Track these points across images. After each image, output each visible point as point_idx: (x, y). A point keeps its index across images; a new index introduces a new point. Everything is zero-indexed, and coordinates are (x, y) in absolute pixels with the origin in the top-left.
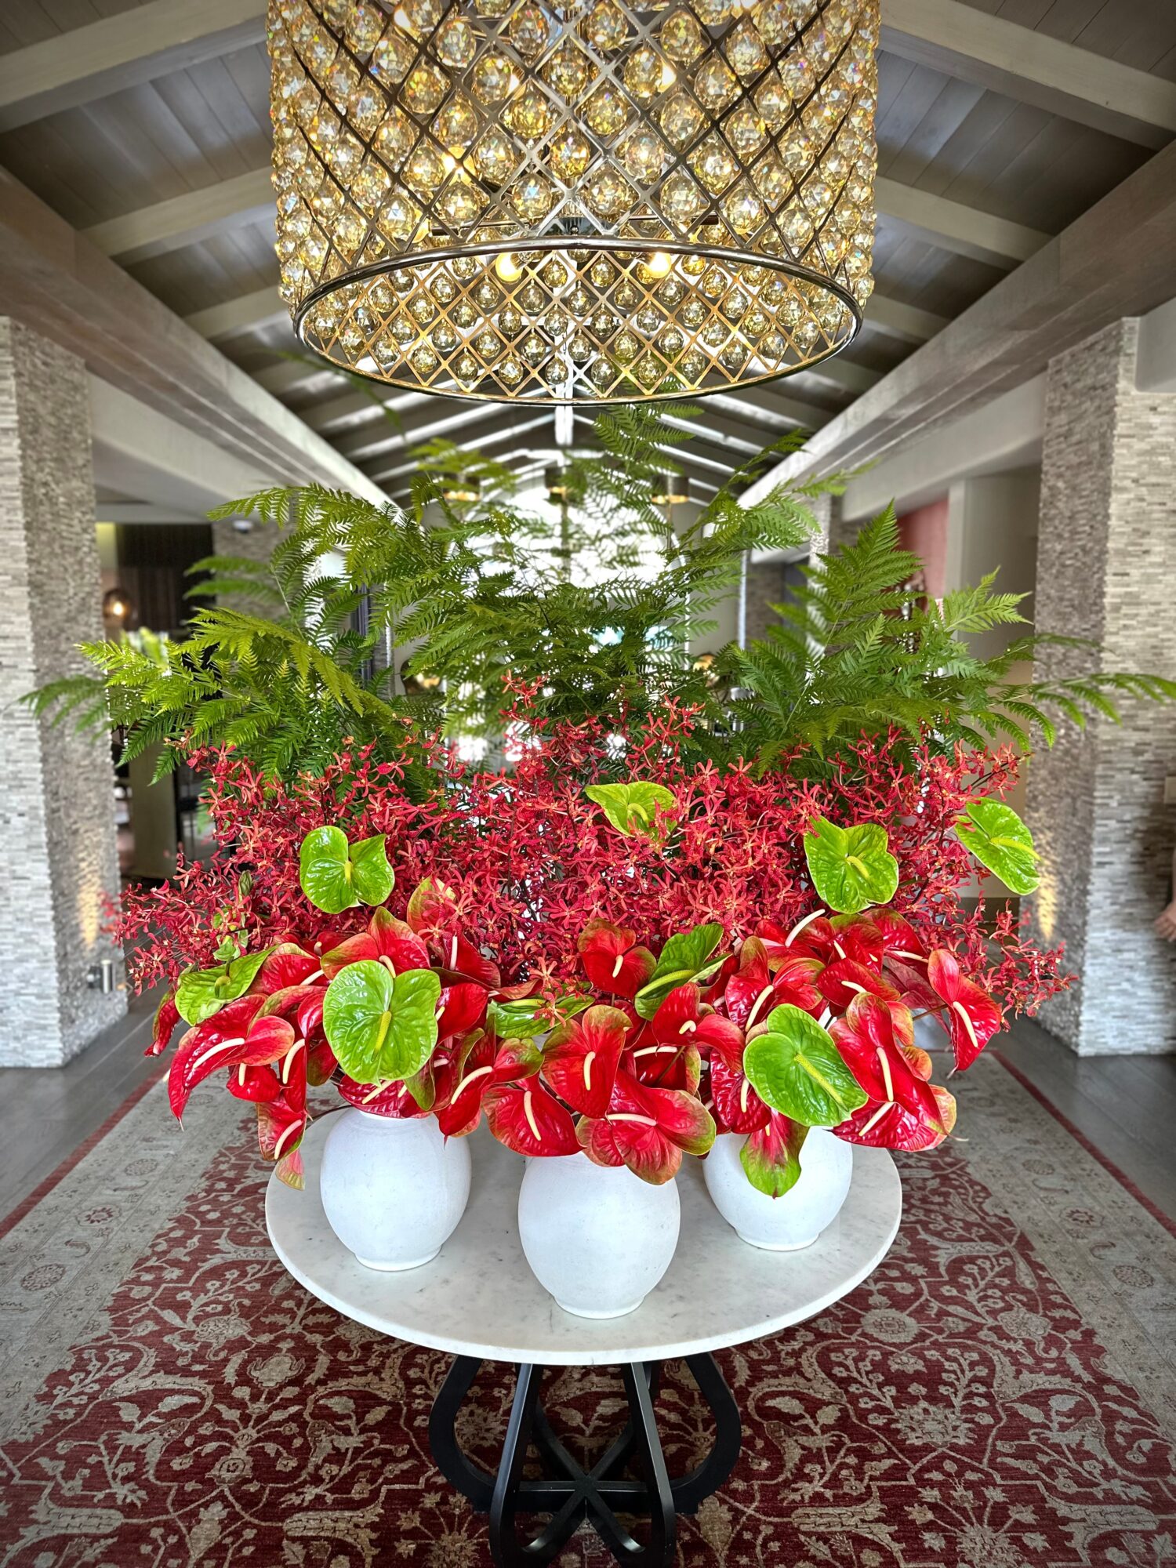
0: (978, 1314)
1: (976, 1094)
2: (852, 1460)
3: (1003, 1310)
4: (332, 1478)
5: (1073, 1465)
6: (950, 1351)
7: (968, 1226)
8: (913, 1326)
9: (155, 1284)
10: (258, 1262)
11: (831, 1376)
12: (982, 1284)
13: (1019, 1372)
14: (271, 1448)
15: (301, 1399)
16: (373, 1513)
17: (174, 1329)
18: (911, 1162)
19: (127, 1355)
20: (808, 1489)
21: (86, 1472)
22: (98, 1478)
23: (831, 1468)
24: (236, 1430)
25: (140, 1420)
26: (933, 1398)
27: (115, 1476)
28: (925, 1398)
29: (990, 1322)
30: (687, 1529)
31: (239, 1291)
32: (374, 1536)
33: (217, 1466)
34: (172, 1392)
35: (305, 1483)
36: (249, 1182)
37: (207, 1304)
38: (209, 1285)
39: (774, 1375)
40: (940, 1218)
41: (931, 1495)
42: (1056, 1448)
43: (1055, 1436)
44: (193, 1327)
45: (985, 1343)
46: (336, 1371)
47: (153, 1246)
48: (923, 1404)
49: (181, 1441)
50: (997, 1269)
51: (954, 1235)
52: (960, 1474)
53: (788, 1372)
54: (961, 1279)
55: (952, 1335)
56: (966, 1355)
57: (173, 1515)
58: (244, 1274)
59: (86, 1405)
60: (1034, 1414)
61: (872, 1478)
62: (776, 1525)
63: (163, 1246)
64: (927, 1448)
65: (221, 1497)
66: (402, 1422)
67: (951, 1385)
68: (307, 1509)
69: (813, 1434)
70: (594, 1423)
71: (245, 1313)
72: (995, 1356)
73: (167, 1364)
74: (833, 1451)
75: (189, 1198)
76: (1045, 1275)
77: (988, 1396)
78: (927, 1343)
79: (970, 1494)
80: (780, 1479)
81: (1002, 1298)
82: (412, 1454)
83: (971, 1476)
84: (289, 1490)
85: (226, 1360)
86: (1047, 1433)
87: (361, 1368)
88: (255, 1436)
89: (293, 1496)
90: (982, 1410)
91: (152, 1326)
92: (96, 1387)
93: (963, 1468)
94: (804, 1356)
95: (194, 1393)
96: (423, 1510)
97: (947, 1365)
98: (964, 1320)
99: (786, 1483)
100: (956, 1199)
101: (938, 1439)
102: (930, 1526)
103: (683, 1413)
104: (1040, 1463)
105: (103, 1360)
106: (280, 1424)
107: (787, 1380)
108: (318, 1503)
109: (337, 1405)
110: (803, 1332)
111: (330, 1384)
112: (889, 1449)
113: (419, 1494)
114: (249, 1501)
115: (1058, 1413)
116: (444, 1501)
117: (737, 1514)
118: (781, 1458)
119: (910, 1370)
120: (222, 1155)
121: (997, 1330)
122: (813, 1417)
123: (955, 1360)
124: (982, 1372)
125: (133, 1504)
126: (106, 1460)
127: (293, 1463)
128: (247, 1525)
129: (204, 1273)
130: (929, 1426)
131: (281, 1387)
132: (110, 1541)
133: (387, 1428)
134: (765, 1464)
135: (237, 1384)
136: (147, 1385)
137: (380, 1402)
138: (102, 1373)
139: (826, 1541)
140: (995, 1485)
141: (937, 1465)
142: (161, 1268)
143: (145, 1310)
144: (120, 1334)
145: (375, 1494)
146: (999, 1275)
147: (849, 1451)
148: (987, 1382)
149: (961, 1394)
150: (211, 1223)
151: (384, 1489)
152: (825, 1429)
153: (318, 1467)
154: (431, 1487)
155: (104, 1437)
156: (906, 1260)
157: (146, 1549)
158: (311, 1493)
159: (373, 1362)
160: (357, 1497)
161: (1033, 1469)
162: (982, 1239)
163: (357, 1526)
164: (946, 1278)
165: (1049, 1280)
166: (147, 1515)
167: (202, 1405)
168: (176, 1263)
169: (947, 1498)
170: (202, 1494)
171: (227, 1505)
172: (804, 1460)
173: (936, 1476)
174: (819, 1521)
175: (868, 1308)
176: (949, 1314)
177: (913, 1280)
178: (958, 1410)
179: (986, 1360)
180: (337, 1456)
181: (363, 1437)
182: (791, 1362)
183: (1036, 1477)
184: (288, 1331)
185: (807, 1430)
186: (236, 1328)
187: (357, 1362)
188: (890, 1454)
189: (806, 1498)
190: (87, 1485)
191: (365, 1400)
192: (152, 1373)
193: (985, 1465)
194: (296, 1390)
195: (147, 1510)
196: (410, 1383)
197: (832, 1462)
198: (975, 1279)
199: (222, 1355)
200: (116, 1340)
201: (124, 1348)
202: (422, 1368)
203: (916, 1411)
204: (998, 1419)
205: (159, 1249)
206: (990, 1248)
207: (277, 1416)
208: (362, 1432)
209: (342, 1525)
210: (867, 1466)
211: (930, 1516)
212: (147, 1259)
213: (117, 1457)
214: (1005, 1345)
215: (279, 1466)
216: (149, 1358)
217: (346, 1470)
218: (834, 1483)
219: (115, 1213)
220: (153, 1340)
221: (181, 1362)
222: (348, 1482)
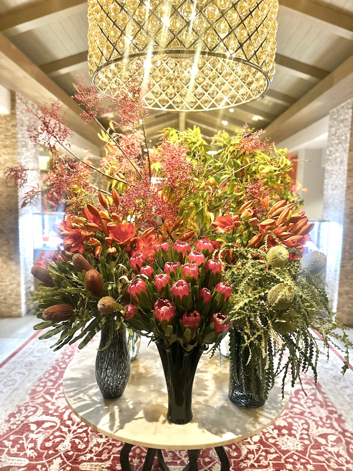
0: (303, 407)
2: (264, 454)
3: (312, 407)
4: (96, 452)
5: (336, 459)
6: (295, 419)
9: (44, 387)
12: (305, 398)
13: (318, 427)
14: (77, 441)
16: (108, 464)
17: (48, 401)
19: (34, 409)
20: (249, 463)
21: (19, 446)
22: (22, 448)
23: (257, 456)
24: (67, 434)
25: (36, 429)
26: (290, 435)
27: (27, 448)
28: (288, 434)
29: (308, 410)
33: (60, 446)
34: (47, 421)
35: (86, 453)
37: (60, 394)
38: (61, 388)
41: (289, 466)
42: (330, 452)
43: (330, 449)
44: (55, 401)
45: (306, 417)
47: (44, 375)
48: (287, 436)
49: (49, 437)
50: (311, 393)
52: (299, 460)
54: (298, 396)
55: (296, 414)
56: (301, 421)
57: (45, 461)
59: (20, 424)
60: (322, 441)
61: (270, 460)
63: (47, 375)
64: (288, 451)
65: (60, 456)
67: (296, 430)
68: (87, 461)
69: (251, 445)
72: (310, 421)
73: (46, 412)
74: (257, 451)
75: (56, 361)
76: (325, 396)
77: (308, 435)
78: (288, 416)
79: (302, 467)
80: (240, 459)
81: (312, 403)
82: (122, 445)
83: (303, 461)
84: (83, 455)
85: (65, 412)
86: (327, 448)
88: (72, 437)
89: (83, 457)
90: (306, 439)
91: (42, 400)
92: (24, 418)
93: (300, 458)
95: (54, 422)
97: (294, 424)
98: (300, 409)
99: (242, 461)
101: (292, 448)
104: (325, 457)
105: (26, 410)
106: (80, 433)
108: (91, 460)
112: (276, 451)
114: (69, 458)
115: (331, 441)
118: (241, 452)
119: (282, 425)
121: (311, 414)
122: (251, 439)
123: (297, 422)
124: (306, 426)
125: (32, 457)
126: (25, 442)
127: (84, 446)
128: (68, 466)
129: (60, 384)
130: (288, 444)
132: (24, 469)
134: (235, 454)
135: (68, 420)
136: (40, 419)
138: (26, 414)
140: (310, 464)
141: (291, 457)
142: (46, 382)
143: (40, 395)
144: (32, 402)
145: (109, 457)
146: (311, 395)
147: (263, 451)
148: (307, 430)
149: (299, 434)
150: (62, 368)
151: (112, 456)
152: (255, 443)
153: (92, 448)
155: (25, 435)
158: (89, 456)
160: (104, 459)
161: (323, 459)
162: (305, 383)
163: (103, 468)
165: (327, 398)
166: (37, 461)
167: (56, 426)
168: (51, 380)
169: (294, 468)
170: (54, 455)
171: (62, 459)
172: (248, 453)
173: (291, 460)
176: (294, 407)
178: (298, 439)
179: (307, 423)
180: (98, 445)
181: (107, 439)
183: (324, 462)
185: (249, 443)
189: (249, 466)
190: (19, 450)
192: (41, 415)
193: (307, 458)
195: (37, 459)
197: (257, 454)
198: (303, 396)
199: (63, 410)
201: (33, 407)
203: (285, 439)
204: (311, 442)
206: (308, 386)
207: (79, 431)
208: (106, 437)
209: (98, 467)
210: (268, 456)
212: (42, 379)
213: (28, 441)
214: (312, 417)
215: (79, 447)
216: (41, 410)
217: (100, 449)
218: (258, 461)
219: (33, 364)
220: (42, 404)
221: (51, 412)
222: (101, 453)
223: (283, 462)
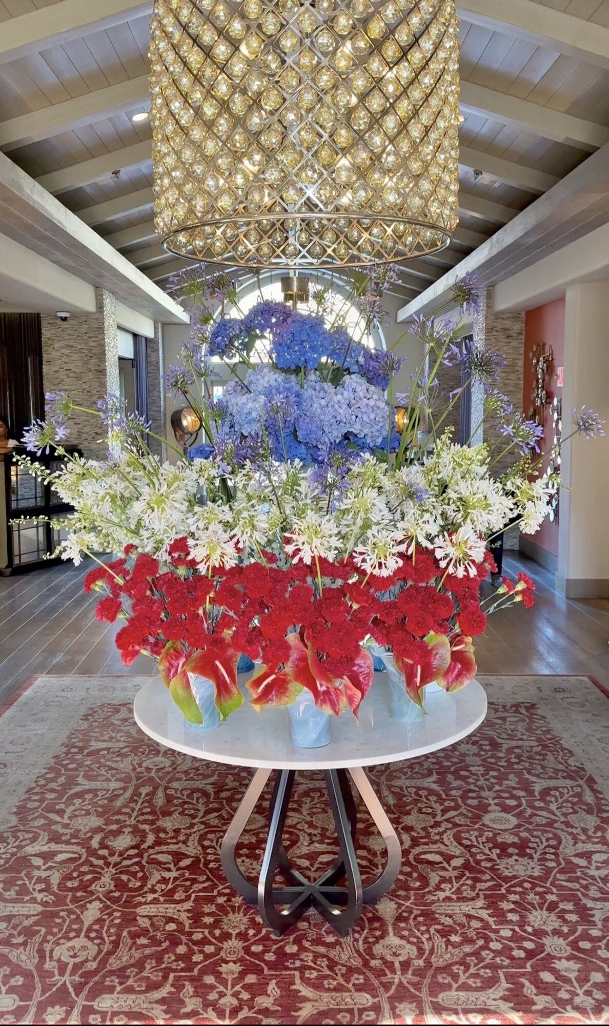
0: (555, 815)
1: (573, 700)
2: (470, 882)
3: (571, 813)
4: (162, 890)
5: (601, 885)
6: (535, 833)
7: (556, 771)
8: (514, 821)
9: (42, 801)
10: (104, 790)
11: (461, 844)
12: (560, 801)
13: (576, 843)
14: (124, 877)
15: (140, 855)
16: (188, 905)
17: (57, 823)
18: (524, 737)
19: (31, 835)
20: (442, 895)
21: (17, 888)
22: (23, 890)
23: (456, 886)
24: (103, 869)
25: (44, 865)
26: (522, 854)
27: (34, 890)
28: (517, 854)
29: (563, 819)
30: (370, 912)
31: (94, 804)
32: (190, 915)
33: (94, 885)
34: (61, 852)
35: (146, 893)
36: (92, 748)
37: (76, 811)
38: (75, 801)
39: (426, 844)
40: (539, 767)
41: (513, 897)
42: (593, 878)
43: (592, 872)
44: (68, 822)
45: (557, 829)
46: (158, 842)
47: (36, 782)
48: (516, 857)
49: (71, 874)
50: (571, 793)
51: (547, 776)
52: (532, 889)
53: (435, 842)
54: (548, 798)
55: (538, 825)
56: (545, 834)
57: (71, 906)
58: (96, 796)
59: (10, 859)
60: (582, 862)
61: (480, 890)
62: (422, 910)
63: (43, 782)
64: (515, 877)
66: (201, 865)
67: (534, 849)
68: (149, 903)
69: (447, 870)
70: (316, 865)
71: (99, 815)
72: (563, 835)
73: (56, 838)
74: (458, 878)
75: (54, 757)
76: (601, 796)
77: (556, 854)
78: (522, 829)
79: (537, 897)
81: (572, 808)
82: (208, 879)
83: (538, 889)
84: (138, 896)
85: (91, 838)
86: (588, 871)
87: (174, 841)
88: (114, 872)
89: (140, 898)
90: (551, 860)
91: (42, 821)
92: (15, 850)
93: (534, 886)
94: (445, 835)
95: (75, 853)
96: (217, 905)
97: (532, 839)
98: (546, 818)
99: (429, 892)
100: (550, 757)
101: (522, 873)
102: (511, 911)
103: (370, 861)
104: (581, 884)
105: (17, 838)
106: (129, 866)
107: (434, 846)
108: (155, 901)
109: (162, 858)
110: (445, 823)
111: (157, 848)
112: (492, 877)
113: (214, 897)
114: (115, 900)
115: (596, 862)
116: (229, 900)
117: (400, 906)
118: (427, 881)
119: (509, 842)
120: (72, 734)
121: (567, 824)
122: (448, 863)
123: (538, 837)
124: (553, 843)
125: (47, 902)
126: (27, 882)
127: (138, 884)
128: (115, 910)
129: (71, 795)
130: (516, 867)
131: (127, 850)
132: (37, 917)
133: (193, 867)
134: (418, 884)
135: (100, 848)
136: (45, 849)
137: (187, 856)
138: (17, 843)
139: (450, 917)
140: (552, 893)
141: (520, 884)
142: (43, 793)
143: (36, 814)
144: (24, 825)
145: (190, 896)
146: (572, 796)
147: (468, 878)
148: (556, 848)
149: (538, 853)
150: (71, 770)
151: (193, 896)
152: (454, 868)
153: (153, 886)
154: (220, 894)
155: (24, 872)
156: (514, 788)
157: (58, 921)
158: (150, 897)
159: (182, 838)
160: (178, 899)
161: (577, 886)
162: (564, 778)
163: (179, 911)
164: (538, 797)
165: (602, 799)
166: (56, 906)
167: (80, 857)
168: (52, 790)
169: (523, 899)
170: (86, 897)
171: (101, 901)
172: (440, 882)
173: (518, 889)
174: (447, 908)
175: (487, 812)
176: (537, 815)
177: (518, 798)
178: (536, 860)
179: (556, 837)
180: (164, 881)
181: (178, 872)
182: (437, 837)
183: (578, 890)
184: (128, 823)
185: (444, 869)
186: (95, 821)
187: (172, 838)
188: (492, 879)
189: (441, 899)
190: (18, 893)
191: (178, 856)
192: (47, 843)
193: (548, 885)
194: (136, 851)
195: (55, 904)
196: (204, 848)
197: (457, 883)
198: (556, 798)
199: (89, 835)
200: (22, 828)
201: (27, 832)
202: (212, 841)
203: (511, 861)
204: (559, 864)
205: (40, 783)
206: (569, 782)
207: (126, 863)
208: (177, 870)
209: (170, 911)
210: (478, 885)
211: (512, 906)
212: (34, 788)
213: (33, 882)
214: (570, 830)
215: (130, 885)
216: (44, 836)
217: (170, 886)
218: (458, 891)
219: (9, 765)
220: (44, 828)
221: (64, 838)
222: (172, 892)
223: (503, 891)
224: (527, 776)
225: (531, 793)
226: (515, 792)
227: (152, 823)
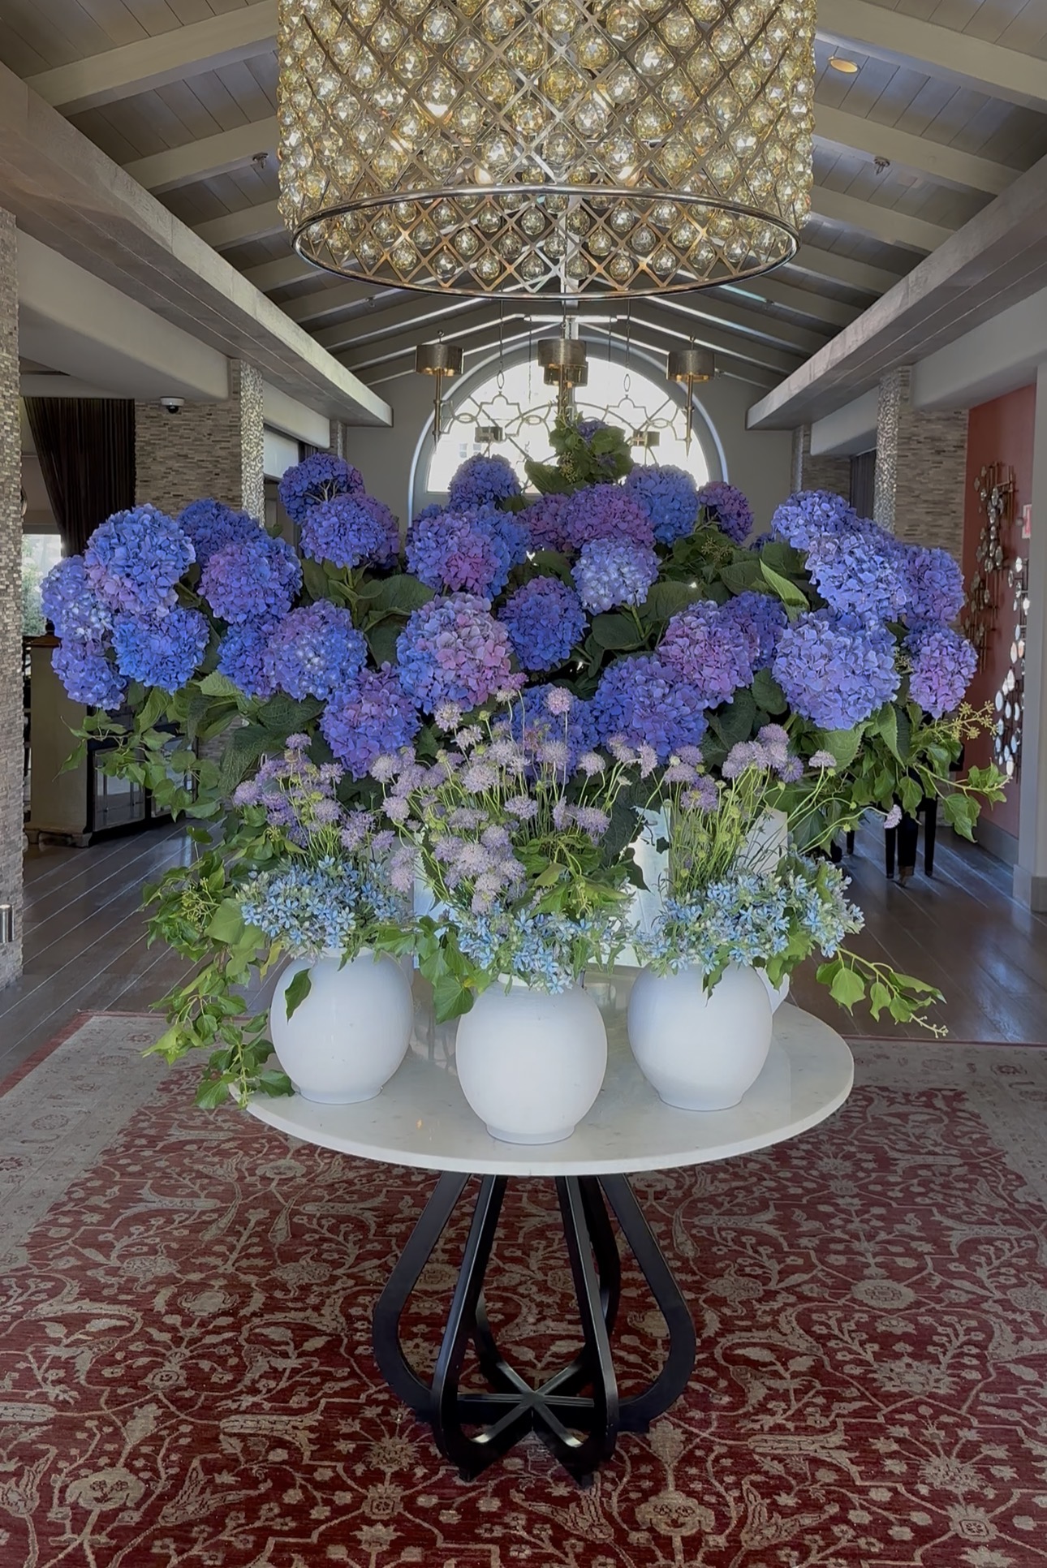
0: (984, 1287)
1: (1030, 1088)
2: (820, 1400)
3: (1015, 1286)
4: (269, 1391)
6: (946, 1318)
7: (992, 1211)
8: (909, 1295)
9: (75, 1226)
10: (186, 1212)
11: (808, 1332)
12: (996, 1263)
13: (1019, 1339)
14: (205, 1365)
15: (236, 1327)
16: (313, 1418)
17: (98, 1265)
18: (938, 1150)
19: (49, 1285)
20: (769, 1421)
21: (16, 1375)
22: (28, 1381)
23: (795, 1406)
24: (169, 1349)
25: (67, 1337)
26: (919, 1356)
27: (45, 1380)
28: (910, 1355)
29: (998, 1295)
30: (637, 1445)
31: (165, 1236)
32: (313, 1436)
33: (150, 1376)
34: (99, 1316)
35: (241, 1392)
36: (173, 1140)
37: (132, 1246)
38: (132, 1229)
39: (748, 1329)
40: (961, 1203)
41: (903, 1432)
42: (1044, 1402)
43: (1046, 1392)
44: (118, 1264)
45: (987, 1312)
46: (271, 1306)
47: (69, 1193)
48: (908, 1360)
49: (111, 1355)
50: (1016, 1250)
51: (974, 1219)
52: (934, 1417)
53: (764, 1327)
54: (974, 1258)
55: (951, 1305)
56: (964, 1322)
57: (107, 1411)
58: (170, 1221)
60: (1027, 1373)
61: (838, 1415)
62: (730, 1447)
63: (80, 1194)
64: (904, 1395)
65: (157, 1401)
66: (342, 1350)
67: (942, 1346)
68: (244, 1412)
69: (782, 1378)
70: (547, 1359)
71: (172, 1254)
72: (997, 1324)
73: (92, 1292)
74: (800, 1393)
75: (105, 1152)
77: (981, 1357)
78: (923, 1310)
79: (942, 1433)
80: (740, 1412)
81: (1016, 1276)
82: (352, 1374)
83: (945, 1419)
84: (226, 1398)
85: (155, 1293)
86: (1038, 1389)
87: (299, 1305)
88: (188, 1354)
89: (229, 1402)
90: (972, 1367)
91: (73, 1262)
93: (938, 1412)
94: (783, 1315)
95: (123, 1318)
96: (363, 1419)
97: (940, 1329)
98: (968, 1292)
99: (746, 1415)
100: (983, 1185)
101: (917, 1388)
102: (892, 1455)
103: (644, 1356)
104: (1024, 1413)
105: (25, 1288)
106: (214, 1346)
107: (761, 1334)
108: (255, 1409)
109: (274, 1334)
110: (784, 1294)
111: (266, 1316)
112: (863, 1394)
113: (360, 1406)
114: (184, 1405)
116: (386, 1413)
117: (690, 1436)
118: (744, 1396)
119: (898, 1331)
120: (140, 1113)
121: (1006, 1304)
122: (784, 1364)
123: (951, 1325)
124: (979, 1337)
125: (65, 1402)
126: (35, 1366)
127: (229, 1377)
128: (182, 1422)
129: (128, 1218)
130: (908, 1378)
131: (215, 1316)
132: (45, 1428)
133: (329, 1353)
134: (726, 1400)
135: (167, 1313)
136: (73, 1309)
137: (318, 1333)
138: (25, 1297)
139: (781, 1461)
140: (970, 1427)
141: (913, 1408)
142: (79, 1213)
143: (64, 1249)
144: (40, 1267)
145: (317, 1403)
146: (1016, 1256)
147: (818, 1393)
148: (982, 1346)
149: (949, 1354)
150: (131, 1175)
151: (323, 1402)
152: (795, 1375)
153: (254, 1382)
154: (371, 1402)
155: (30, 1349)
156: (914, 1238)
157: (80, 1435)
158: (247, 1401)
159: (313, 1300)
160: (295, 1406)
161: (1016, 1416)
162: (1005, 1223)
163: (295, 1428)
164: (957, 1256)
166: (80, 1411)
167: (131, 1328)
168: (94, 1209)
169: (917, 1435)
170: (134, 1397)
171: (162, 1406)
172: (768, 1398)
173: (909, 1417)
174: (776, 1445)
175: (862, 1278)
176: (952, 1287)
177: (919, 1256)
178: (943, 1367)
179: (985, 1327)
180: (275, 1374)
181: (301, 1360)
182: (768, 1319)
184: (221, 1271)
185: (776, 1375)
186: (163, 1266)
187: (295, 1300)
188: (863, 1397)
189: (766, 1428)
190: (18, 1385)
191: (303, 1332)
192: (76, 1300)
193: (964, 1412)
194: (230, 1320)
195: (80, 1406)
196: (350, 1319)
197: (798, 1400)
198: (989, 1258)
199: (150, 1288)
200: (36, 1271)
201: (44, 1279)
202: (365, 1308)
203: (899, 1366)
204: (987, 1375)
205: (74, 1196)
206: (1015, 1232)
207: (210, 1339)
208: (299, 1356)
209: (279, 1427)
210: (835, 1406)
211: (895, 1447)
212: (64, 1204)
213: (45, 1366)
214: (1010, 1315)
215: (214, 1379)
216: (73, 1287)
217: (283, 1384)
218: (799, 1415)
219: (25, 1163)
220: (77, 1273)
221: (105, 1292)
222: (288, 1393)
223: (881, 1420)
224: (938, 1217)
225: (942, 1247)
226: (914, 1244)
227: (262, 1272)
